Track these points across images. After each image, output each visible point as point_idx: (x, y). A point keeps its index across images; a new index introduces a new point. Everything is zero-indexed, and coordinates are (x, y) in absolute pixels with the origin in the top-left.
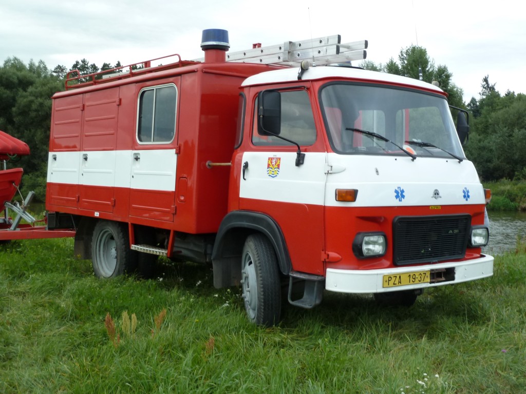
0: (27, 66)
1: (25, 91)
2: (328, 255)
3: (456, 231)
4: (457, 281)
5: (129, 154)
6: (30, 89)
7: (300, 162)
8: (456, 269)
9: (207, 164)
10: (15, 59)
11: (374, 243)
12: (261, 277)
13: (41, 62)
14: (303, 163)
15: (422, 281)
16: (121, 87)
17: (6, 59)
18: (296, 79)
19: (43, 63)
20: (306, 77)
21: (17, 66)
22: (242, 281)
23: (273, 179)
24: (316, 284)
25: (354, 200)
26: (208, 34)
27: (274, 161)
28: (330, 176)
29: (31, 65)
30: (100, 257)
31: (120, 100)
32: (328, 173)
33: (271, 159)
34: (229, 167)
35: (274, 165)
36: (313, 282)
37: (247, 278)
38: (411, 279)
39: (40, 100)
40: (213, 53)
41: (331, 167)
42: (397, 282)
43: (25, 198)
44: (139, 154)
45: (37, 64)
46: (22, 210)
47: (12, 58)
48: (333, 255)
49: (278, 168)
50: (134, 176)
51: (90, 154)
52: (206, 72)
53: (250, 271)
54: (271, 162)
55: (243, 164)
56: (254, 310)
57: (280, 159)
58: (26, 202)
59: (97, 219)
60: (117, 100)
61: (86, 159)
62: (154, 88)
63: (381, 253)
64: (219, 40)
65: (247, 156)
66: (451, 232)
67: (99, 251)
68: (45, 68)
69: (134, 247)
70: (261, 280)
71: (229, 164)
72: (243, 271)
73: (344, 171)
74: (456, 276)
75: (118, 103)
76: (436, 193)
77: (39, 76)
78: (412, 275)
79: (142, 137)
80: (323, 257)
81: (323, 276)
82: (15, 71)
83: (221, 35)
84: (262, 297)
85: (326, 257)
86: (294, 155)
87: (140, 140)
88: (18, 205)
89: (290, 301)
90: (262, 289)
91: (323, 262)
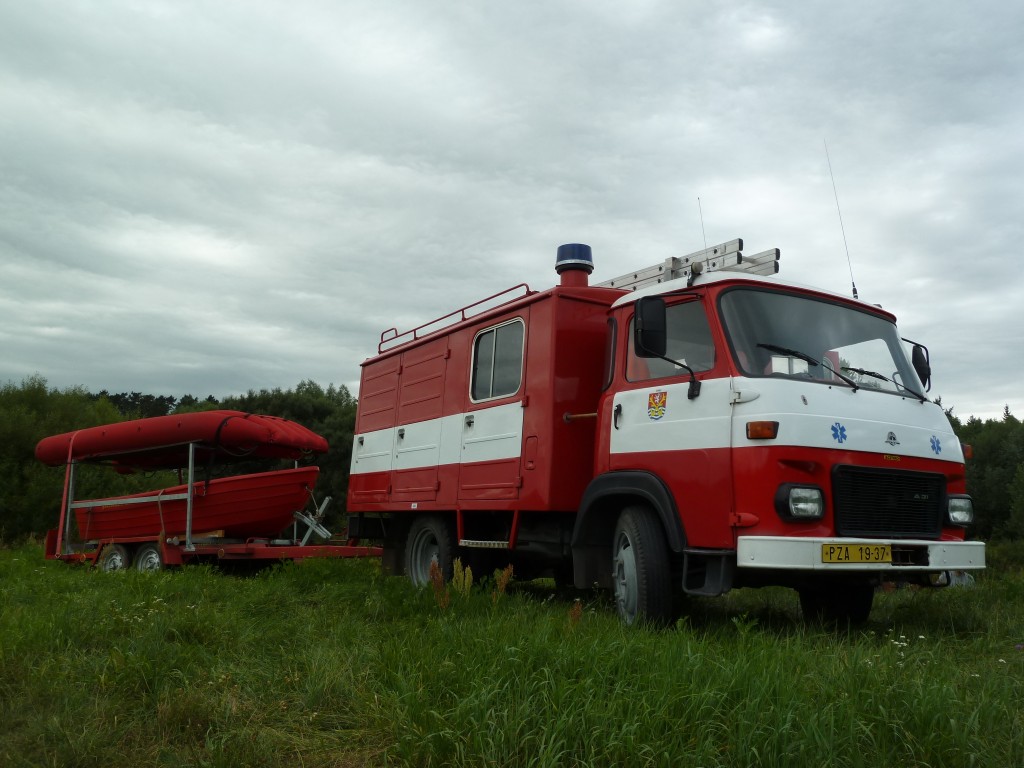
0: (325, 392)
1: (322, 422)
2: (739, 517)
3: (925, 497)
4: (932, 566)
5: (459, 419)
6: (328, 420)
7: (693, 394)
8: (930, 549)
9: (564, 417)
10: (311, 383)
11: (806, 500)
12: (643, 558)
13: (343, 387)
14: (698, 395)
15: (880, 560)
16: (451, 335)
17: (299, 382)
18: (686, 286)
19: (346, 389)
20: (698, 282)
21: (312, 391)
22: (613, 575)
23: (657, 422)
24: (723, 559)
25: (774, 436)
26: (565, 251)
27: (657, 397)
28: (738, 407)
29: (331, 391)
30: (416, 569)
31: (449, 351)
32: (735, 403)
33: (653, 396)
34: (595, 417)
35: (657, 404)
36: (718, 558)
37: (621, 566)
38: (864, 554)
39: (339, 433)
40: (571, 274)
41: (739, 393)
42: (842, 556)
43: (320, 505)
44: (472, 417)
45: (338, 390)
46: (315, 522)
47: (306, 382)
48: (747, 516)
49: (664, 406)
50: (466, 446)
51: (409, 429)
52: (562, 297)
53: (627, 556)
54: (654, 400)
55: (614, 408)
56: (632, 613)
57: (665, 393)
58: (320, 511)
59: (414, 512)
60: (446, 352)
61: (402, 436)
62: (494, 328)
63: (816, 514)
64: (580, 258)
65: (619, 398)
66: (917, 496)
67: (416, 559)
68: (348, 395)
69: (463, 543)
70: (643, 563)
71: (595, 414)
72: (615, 559)
73: (758, 397)
74: (931, 559)
75: (446, 356)
76: (892, 438)
77: (340, 403)
78: (864, 547)
79: (477, 394)
80: (732, 520)
81: (732, 549)
82: (310, 397)
83: (583, 251)
84: (645, 587)
85: (735, 519)
86: (686, 386)
87: (475, 398)
88: (311, 516)
89: (686, 590)
90: (644, 576)
91: (732, 527)
